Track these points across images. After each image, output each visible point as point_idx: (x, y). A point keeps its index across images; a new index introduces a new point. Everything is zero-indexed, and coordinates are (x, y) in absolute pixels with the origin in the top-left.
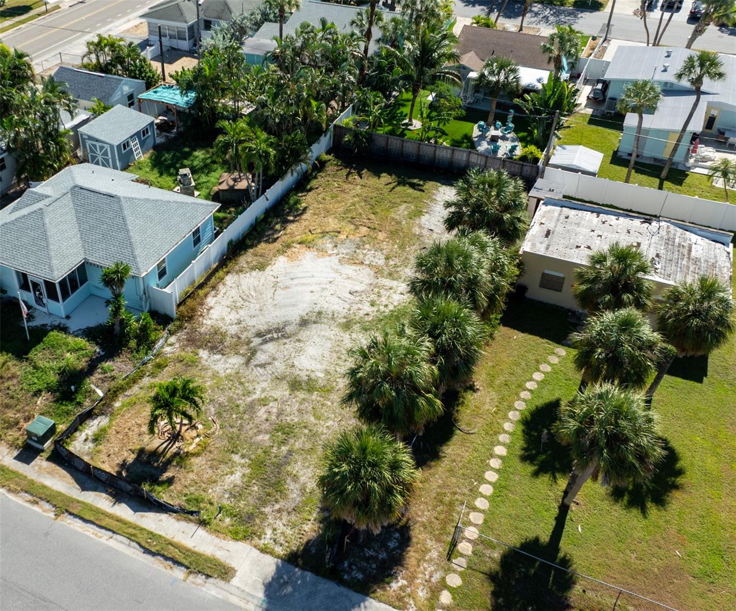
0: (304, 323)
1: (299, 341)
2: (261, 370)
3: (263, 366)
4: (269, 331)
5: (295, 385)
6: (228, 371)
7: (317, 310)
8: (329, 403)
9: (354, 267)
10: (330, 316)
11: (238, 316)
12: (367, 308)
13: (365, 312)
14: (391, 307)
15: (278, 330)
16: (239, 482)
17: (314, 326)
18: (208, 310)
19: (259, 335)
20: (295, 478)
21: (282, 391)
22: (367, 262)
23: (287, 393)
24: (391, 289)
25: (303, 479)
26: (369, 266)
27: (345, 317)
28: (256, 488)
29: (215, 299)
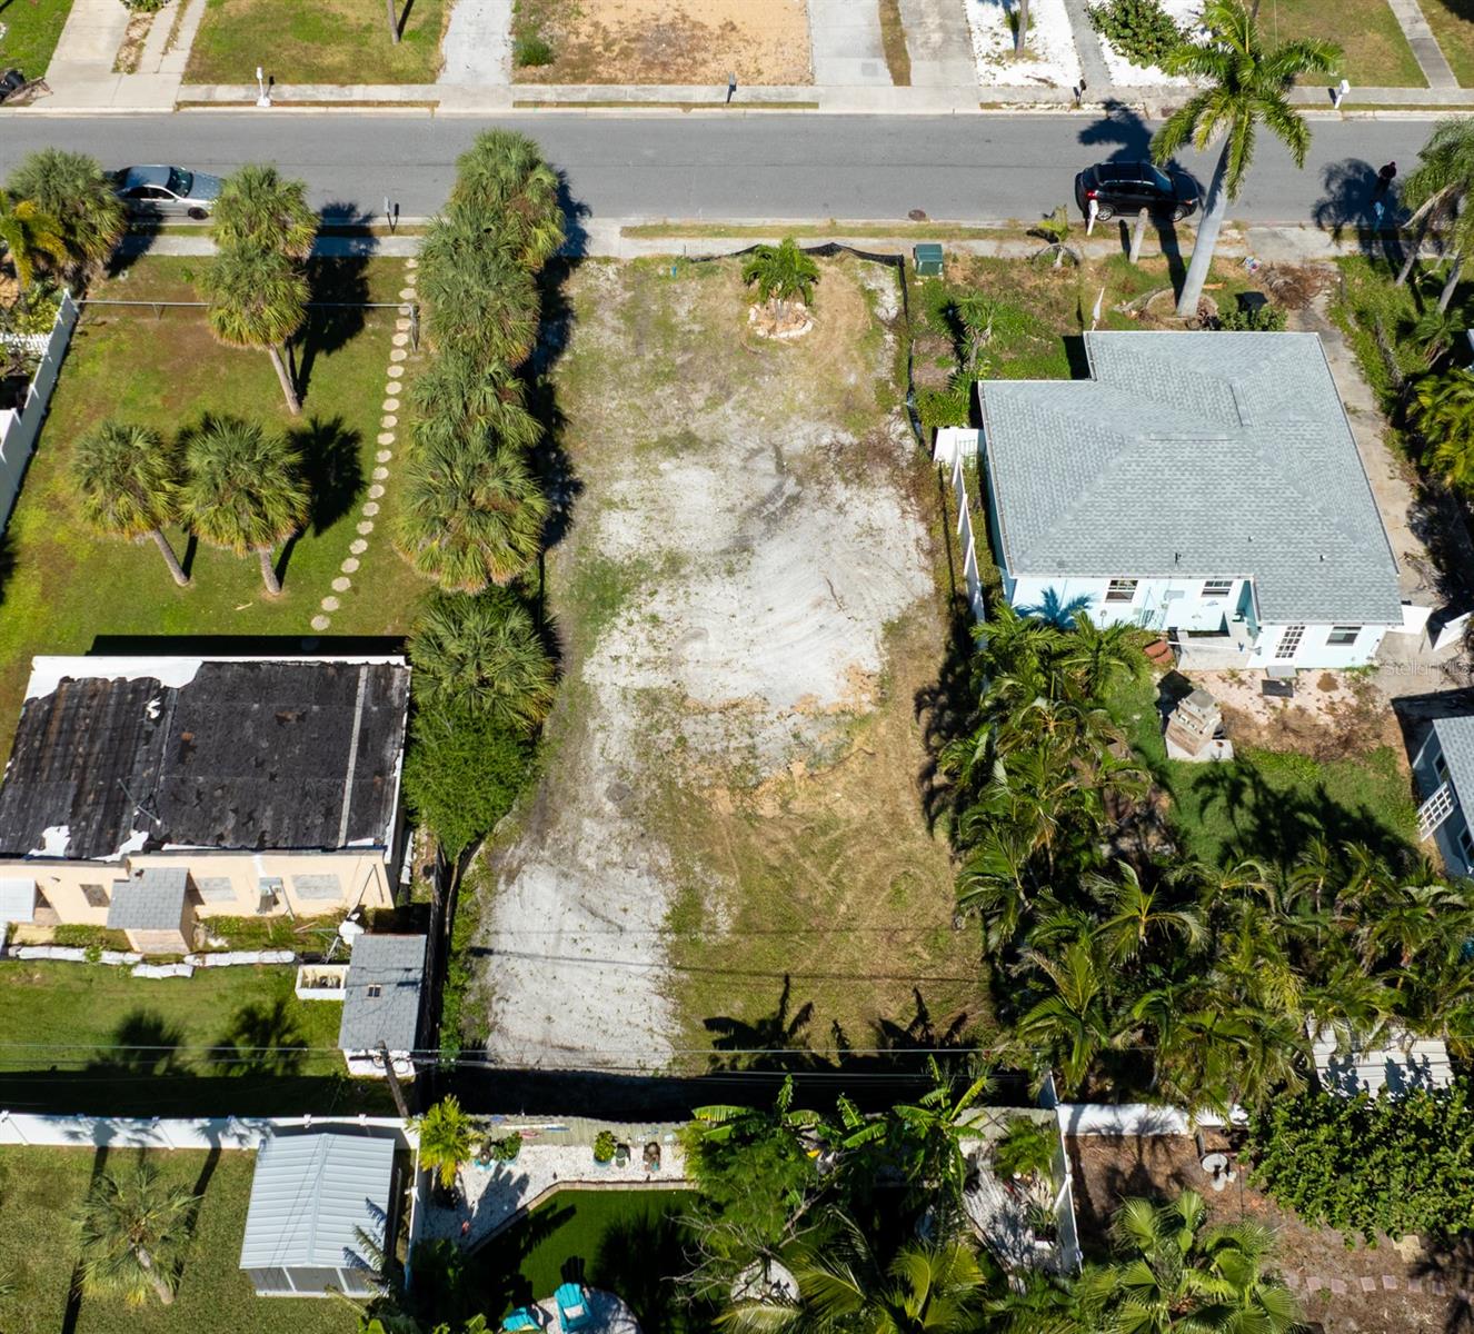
0: (743, 546)
1: (731, 510)
2: (750, 445)
3: (754, 453)
4: (786, 510)
5: (689, 441)
6: (791, 426)
7: (739, 577)
8: (630, 431)
9: (732, 695)
10: (710, 571)
11: (852, 518)
12: (658, 606)
13: (657, 597)
14: (621, 623)
15: (772, 520)
16: (677, 307)
17: (724, 545)
18: (904, 512)
19: (795, 499)
20: (616, 331)
21: (700, 425)
22: (715, 716)
23: (693, 427)
24: (640, 665)
25: (608, 333)
26: (706, 711)
27: (684, 577)
28: (654, 307)
29: (914, 536)
